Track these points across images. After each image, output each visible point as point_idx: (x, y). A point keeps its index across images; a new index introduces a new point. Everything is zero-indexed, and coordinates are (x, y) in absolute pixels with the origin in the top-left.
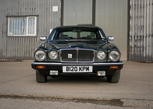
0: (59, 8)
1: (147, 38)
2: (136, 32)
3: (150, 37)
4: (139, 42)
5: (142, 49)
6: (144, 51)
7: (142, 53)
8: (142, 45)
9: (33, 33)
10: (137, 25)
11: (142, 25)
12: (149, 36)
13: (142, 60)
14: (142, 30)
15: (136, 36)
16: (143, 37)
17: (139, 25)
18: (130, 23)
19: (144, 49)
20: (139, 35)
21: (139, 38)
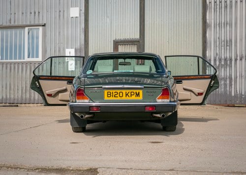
0: (80, 10)
1: (238, 61)
2: (218, 52)
3: (244, 60)
4: (223, 70)
5: (228, 82)
6: (233, 86)
7: (228, 89)
8: (228, 74)
9: (37, 57)
10: (219, 38)
11: (228, 39)
12: (241, 59)
13: (228, 103)
14: (228, 47)
15: (217, 58)
16: (231, 60)
17: (223, 39)
18: (207, 35)
19: (233, 83)
20: (223, 57)
21: (223, 63)
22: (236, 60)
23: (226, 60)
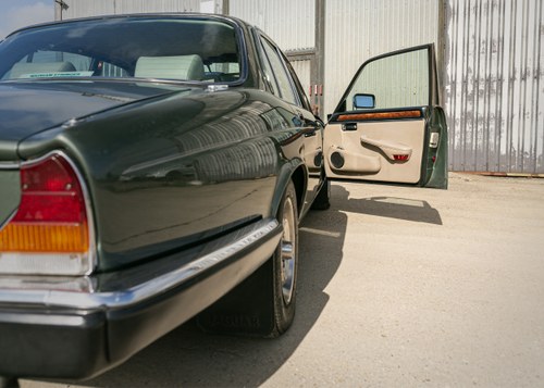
1: (517, 83)
2: (471, 65)
3: (530, 80)
4: (481, 101)
5: (492, 126)
6: (504, 135)
7: (492, 140)
8: (493, 111)
10: (474, 37)
11: (495, 37)
12: (524, 78)
13: (493, 168)
14: (495, 55)
15: (470, 78)
16: (500, 80)
17: (483, 37)
18: (450, 32)
19: (504, 128)
20: (482, 75)
21: (482, 87)
22: (512, 80)
23: (488, 80)
